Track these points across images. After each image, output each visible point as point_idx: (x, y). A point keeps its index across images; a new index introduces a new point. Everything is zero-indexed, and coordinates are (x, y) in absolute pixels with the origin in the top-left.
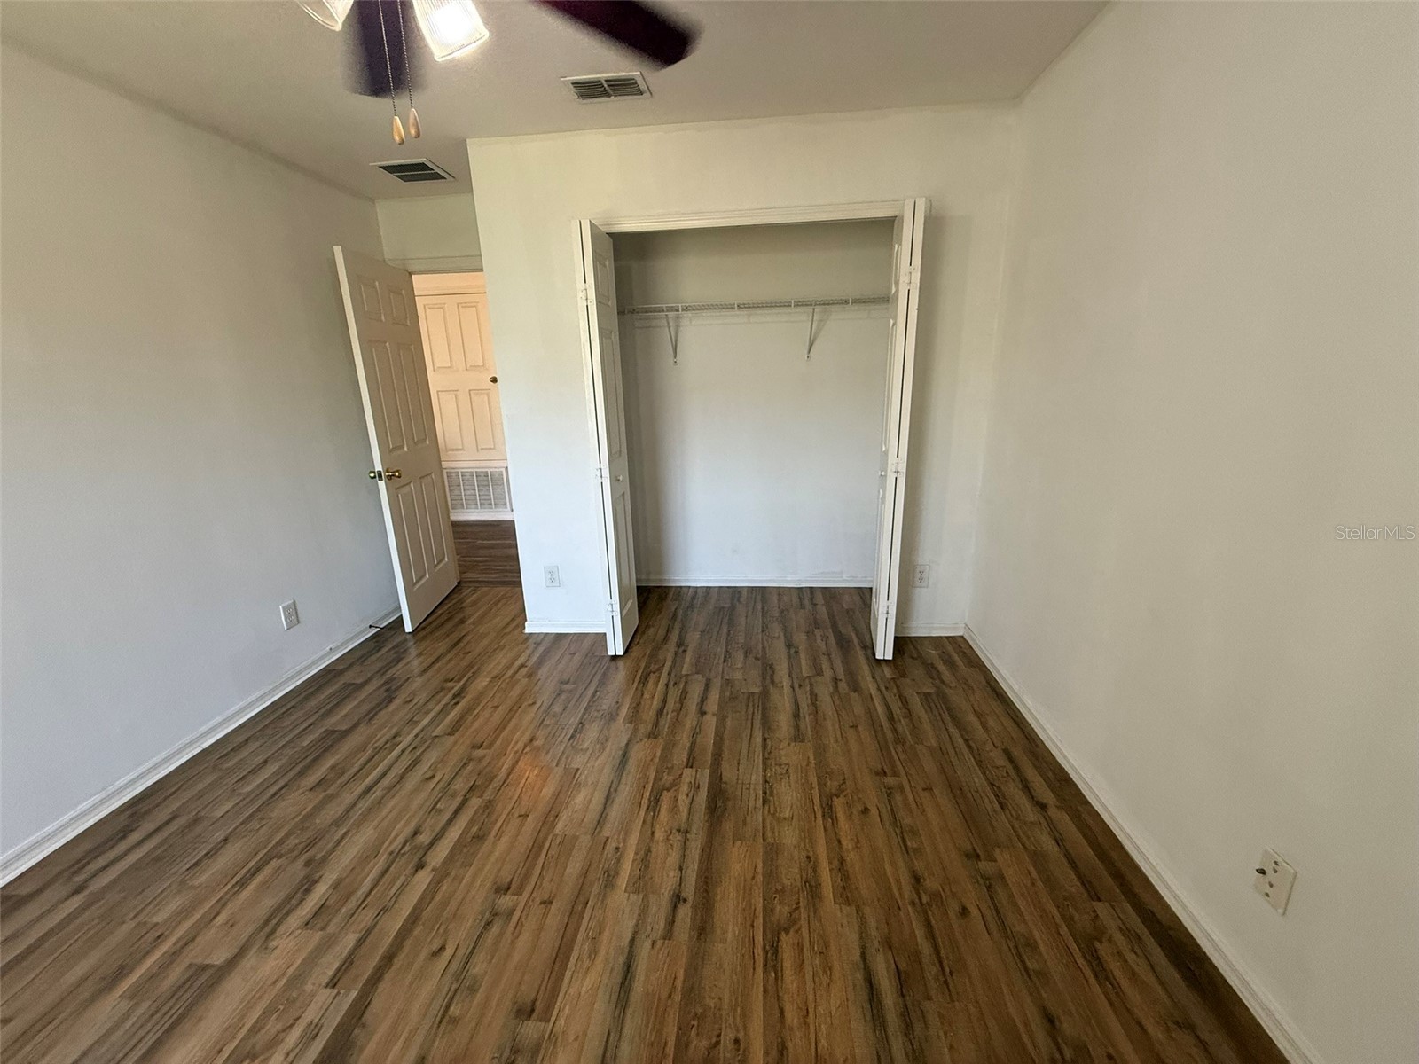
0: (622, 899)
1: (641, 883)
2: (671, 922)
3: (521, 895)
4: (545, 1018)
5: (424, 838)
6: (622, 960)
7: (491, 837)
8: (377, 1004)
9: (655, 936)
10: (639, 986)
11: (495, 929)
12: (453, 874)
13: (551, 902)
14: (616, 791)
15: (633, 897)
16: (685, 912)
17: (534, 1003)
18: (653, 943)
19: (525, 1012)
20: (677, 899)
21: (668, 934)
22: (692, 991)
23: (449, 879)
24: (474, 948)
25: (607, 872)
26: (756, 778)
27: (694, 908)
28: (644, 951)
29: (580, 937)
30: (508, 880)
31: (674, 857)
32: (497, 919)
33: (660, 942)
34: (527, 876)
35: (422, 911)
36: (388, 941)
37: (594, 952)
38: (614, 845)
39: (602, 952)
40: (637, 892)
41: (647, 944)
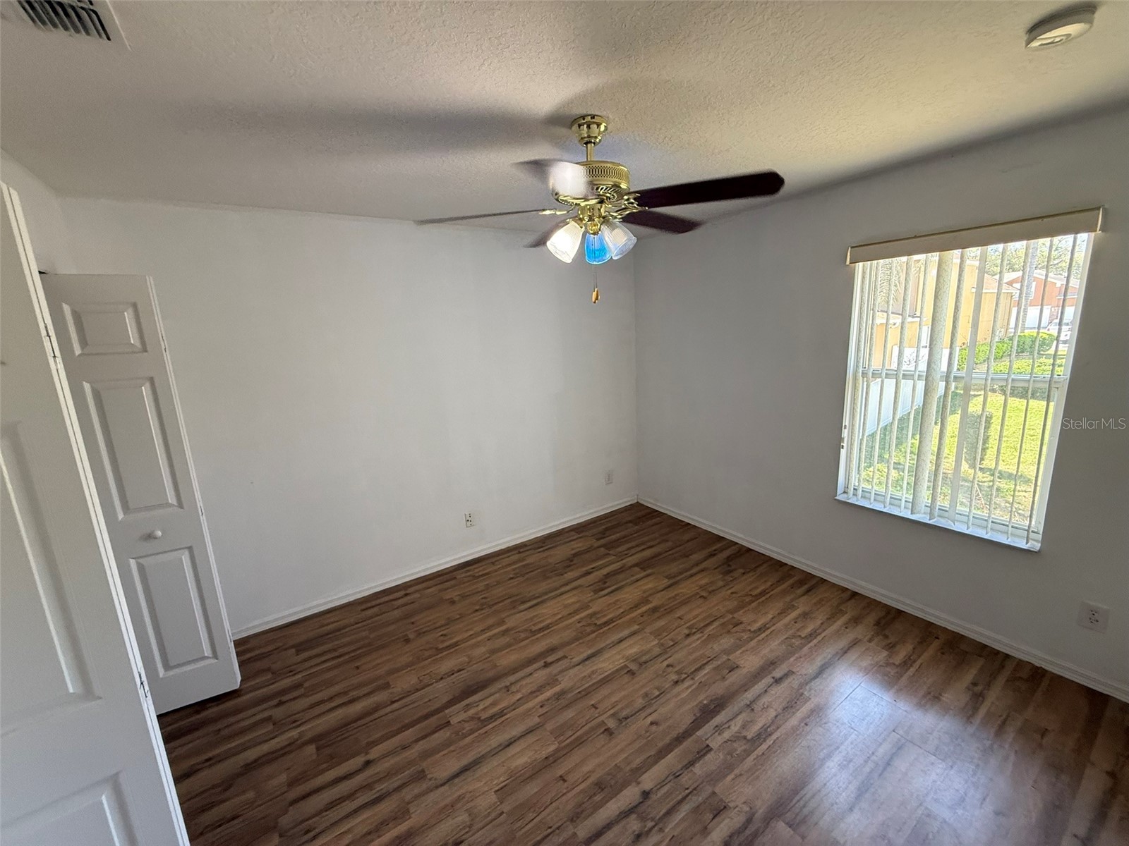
0: (565, 682)
1: (552, 681)
2: (559, 660)
3: (603, 721)
4: (626, 666)
5: (634, 824)
6: (587, 663)
7: (592, 779)
8: (689, 719)
9: (569, 661)
10: (589, 652)
11: (624, 713)
12: (628, 768)
13: (593, 705)
14: (500, 745)
15: (560, 679)
16: (549, 659)
17: (626, 673)
18: (571, 659)
19: (631, 673)
20: (546, 665)
21: (565, 657)
22: (577, 639)
23: (634, 765)
24: (638, 712)
25: (558, 699)
26: (441, 684)
27: (546, 657)
28: (577, 659)
29: (594, 681)
30: (602, 735)
31: (528, 680)
32: (621, 718)
33: (569, 657)
34: (593, 729)
35: (654, 755)
36: (677, 751)
37: (593, 672)
38: (540, 710)
39: (591, 670)
40: (557, 680)
41: (574, 660)
